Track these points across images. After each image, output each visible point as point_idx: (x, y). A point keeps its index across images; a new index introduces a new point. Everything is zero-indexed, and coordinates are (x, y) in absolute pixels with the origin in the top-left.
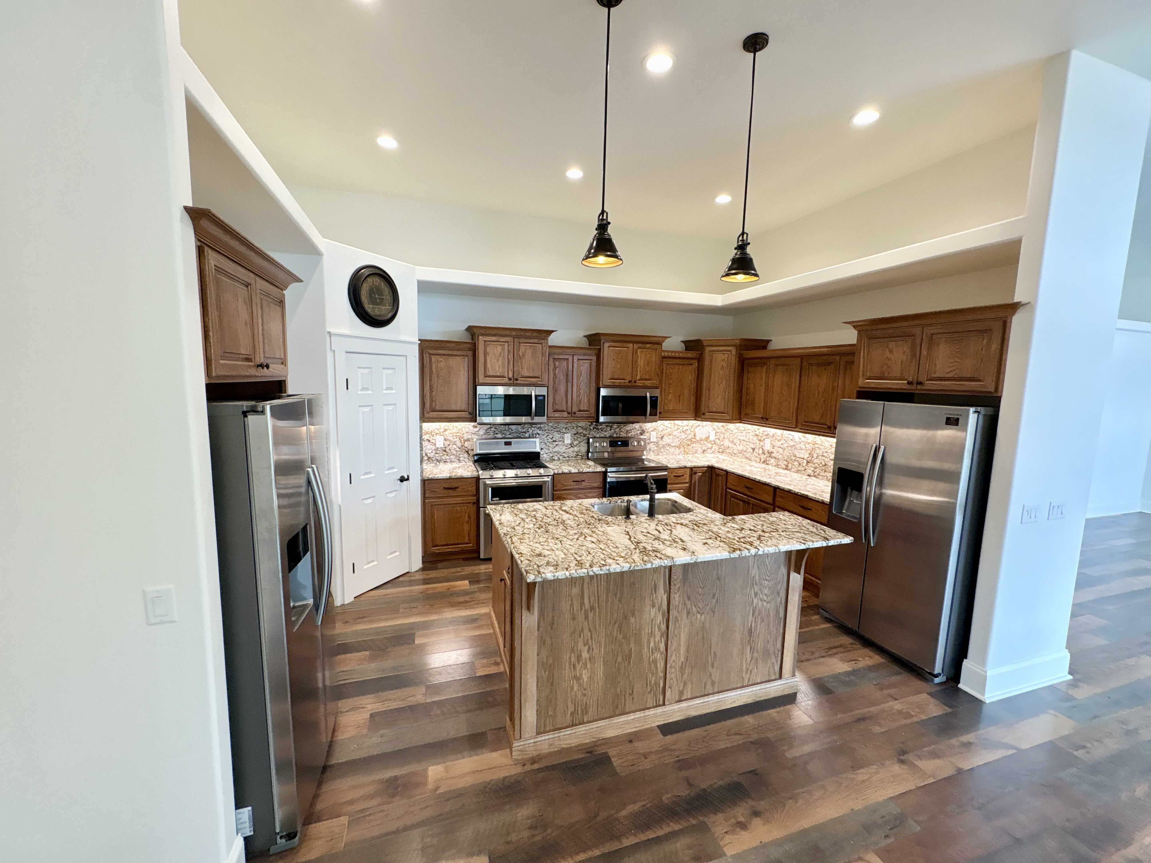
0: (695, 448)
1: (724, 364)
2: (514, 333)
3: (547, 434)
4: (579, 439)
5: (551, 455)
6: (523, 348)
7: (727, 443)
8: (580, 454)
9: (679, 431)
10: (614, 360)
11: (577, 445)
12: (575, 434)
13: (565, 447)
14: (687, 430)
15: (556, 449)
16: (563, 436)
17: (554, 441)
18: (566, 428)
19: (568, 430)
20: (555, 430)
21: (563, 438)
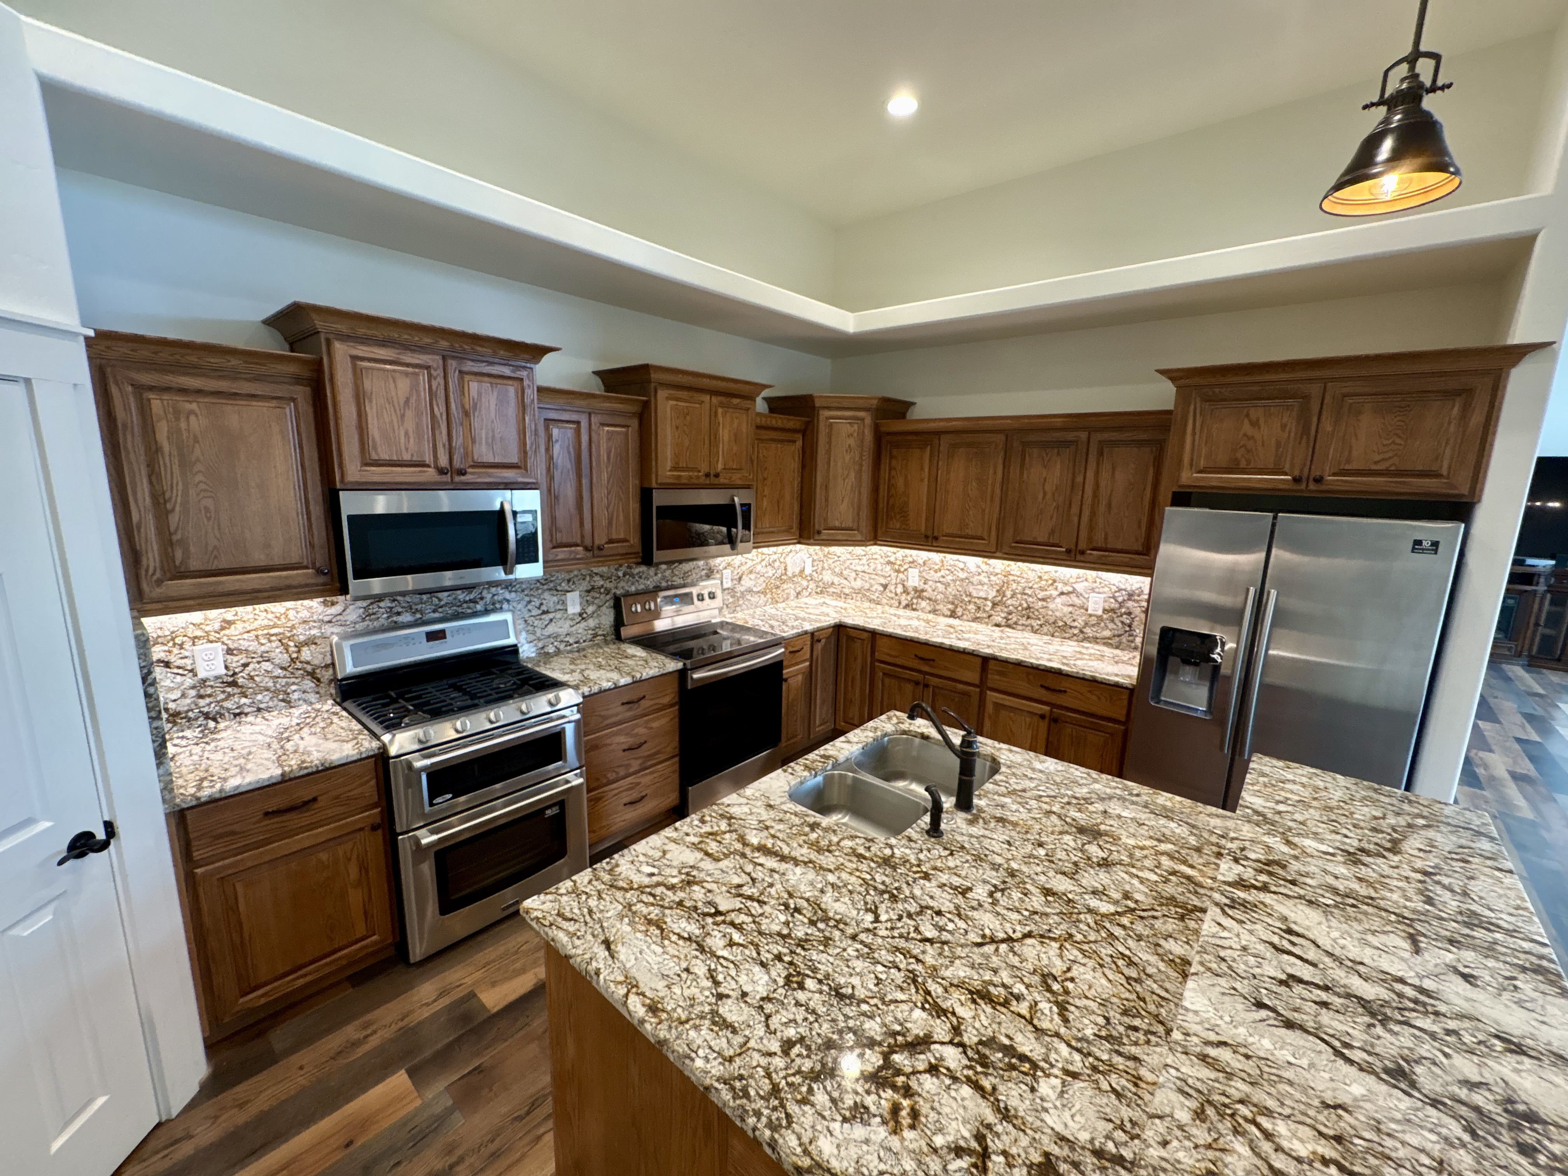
1: (851, 441)
2: (443, 344)
3: (527, 599)
4: (597, 601)
5: (540, 645)
6: (472, 386)
7: (827, 577)
8: (600, 633)
9: (764, 563)
10: (677, 428)
11: (594, 613)
12: (588, 591)
13: (569, 623)
14: (776, 560)
15: (551, 629)
16: (563, 598)
17: (544, 613)
18: (569, 581)
19: (574, 583)
20: (545, 587)
21: (564, 603)
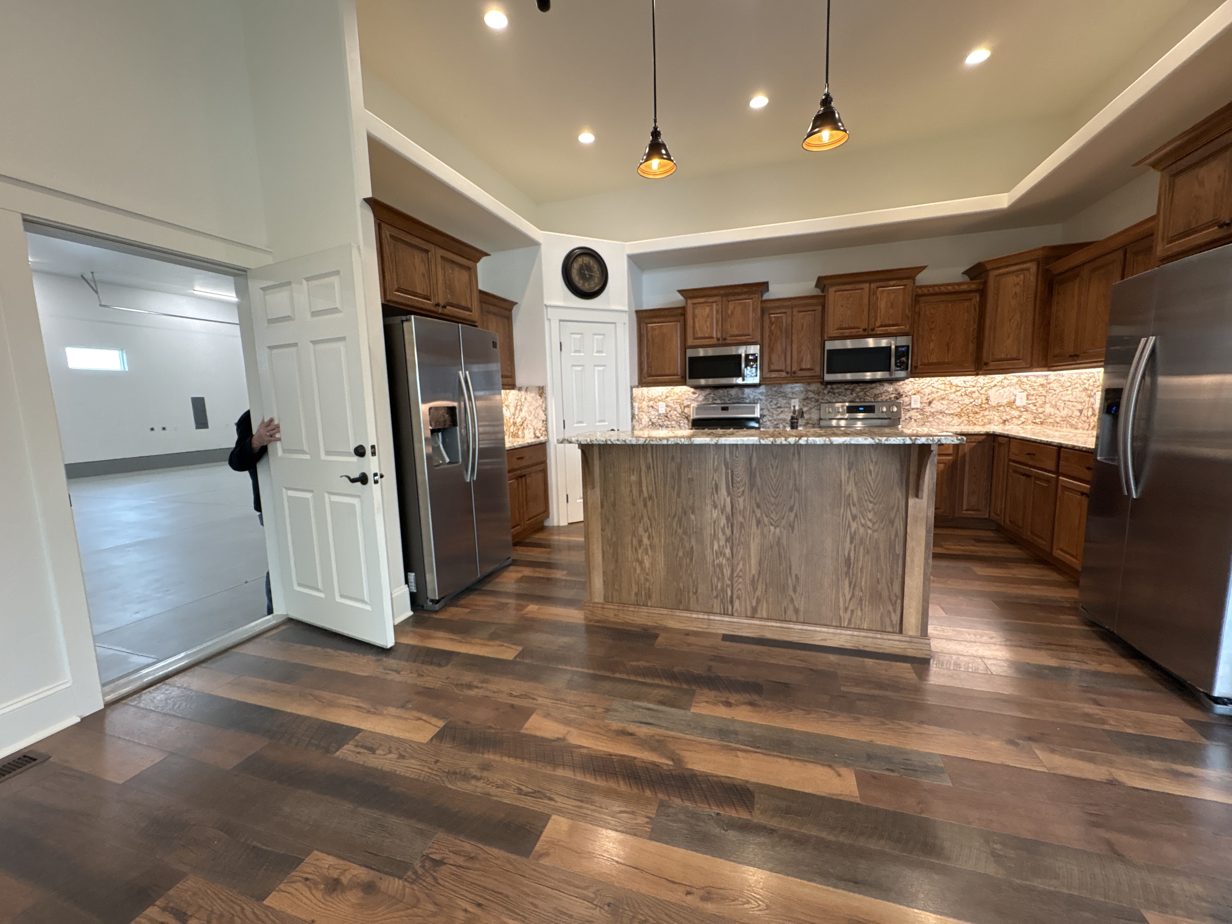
0: (988, 417)
1: (1018, 289)
2: (722, 292)
3: (770, 400)
4: (809, 405)
5: (775, 423)
6: (731, 306)
7: (1048, 409)
8: (810, 422)
9: (958, 394)
10: (842, 306)
11: (807, 411)
12: (804, 400)
14: (974, 392)
16: (789, 401)
17: (778, 407)
18: (793, 393)
20: (780, 395)
21: (789, 404)
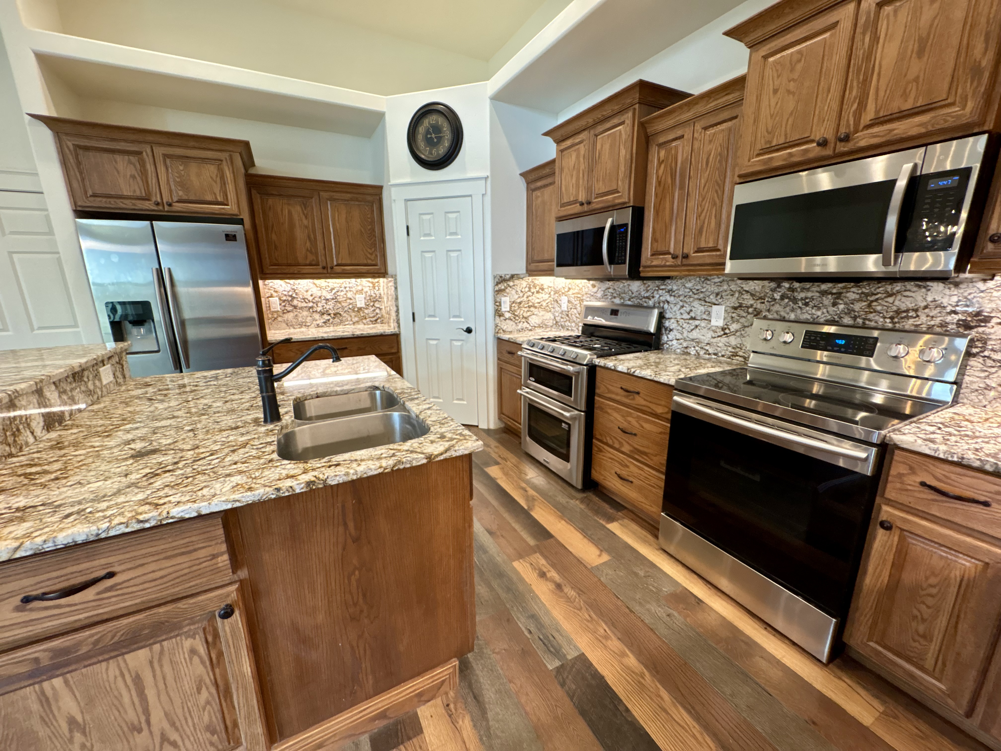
2: (591, 121)
3: (681, 304)
4: (742, 320)
5: (685, 345)
6: (599, 145)
8: (741, 353)
10: (776, 91)
11: (737, 331)
12: (735, 308)
13: (711, 334)
15: (695, 334)
16: (709, 309)
17: (692, 318)
18: (717, 294)
19: (722, 297)
20: (696, 296)
21: (709, 314)
